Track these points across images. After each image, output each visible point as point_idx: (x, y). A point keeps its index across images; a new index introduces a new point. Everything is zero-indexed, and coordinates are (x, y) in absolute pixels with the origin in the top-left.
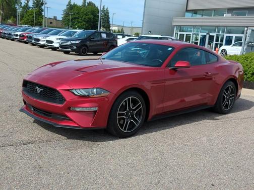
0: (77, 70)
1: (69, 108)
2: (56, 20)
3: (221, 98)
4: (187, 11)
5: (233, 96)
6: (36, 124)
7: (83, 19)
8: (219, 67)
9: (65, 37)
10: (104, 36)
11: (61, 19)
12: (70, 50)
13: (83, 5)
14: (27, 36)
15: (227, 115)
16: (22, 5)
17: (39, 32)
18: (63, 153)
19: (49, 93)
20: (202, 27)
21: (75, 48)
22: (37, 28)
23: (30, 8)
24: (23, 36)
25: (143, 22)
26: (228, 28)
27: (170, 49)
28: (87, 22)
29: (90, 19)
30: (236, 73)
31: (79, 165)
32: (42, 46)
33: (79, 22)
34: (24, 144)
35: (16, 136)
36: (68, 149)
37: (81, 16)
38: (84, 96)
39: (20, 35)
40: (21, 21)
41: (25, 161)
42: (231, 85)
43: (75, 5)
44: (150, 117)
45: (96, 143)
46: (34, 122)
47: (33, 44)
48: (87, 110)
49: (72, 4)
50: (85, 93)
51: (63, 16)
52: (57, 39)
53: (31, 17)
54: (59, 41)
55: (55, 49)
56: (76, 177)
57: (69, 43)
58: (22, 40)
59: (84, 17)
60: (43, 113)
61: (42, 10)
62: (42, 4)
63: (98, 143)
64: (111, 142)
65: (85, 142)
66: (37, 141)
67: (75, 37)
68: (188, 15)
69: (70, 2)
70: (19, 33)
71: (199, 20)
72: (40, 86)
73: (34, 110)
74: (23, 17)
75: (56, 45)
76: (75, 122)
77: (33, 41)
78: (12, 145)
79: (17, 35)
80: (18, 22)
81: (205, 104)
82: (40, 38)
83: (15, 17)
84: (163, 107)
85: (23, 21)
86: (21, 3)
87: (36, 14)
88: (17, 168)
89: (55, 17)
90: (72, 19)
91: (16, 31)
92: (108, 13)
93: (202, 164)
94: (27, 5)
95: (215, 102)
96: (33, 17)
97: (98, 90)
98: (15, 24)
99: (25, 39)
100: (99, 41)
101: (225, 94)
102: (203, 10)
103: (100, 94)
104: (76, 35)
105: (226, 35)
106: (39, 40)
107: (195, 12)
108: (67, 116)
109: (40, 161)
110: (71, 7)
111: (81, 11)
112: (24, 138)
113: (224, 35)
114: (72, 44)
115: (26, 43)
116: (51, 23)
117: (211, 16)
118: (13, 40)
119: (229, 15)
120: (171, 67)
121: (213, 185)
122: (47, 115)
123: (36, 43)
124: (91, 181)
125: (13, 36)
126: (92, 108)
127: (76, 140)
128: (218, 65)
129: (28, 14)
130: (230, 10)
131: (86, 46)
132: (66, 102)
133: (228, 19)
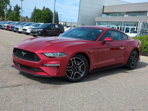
0: (47, 42)
1: (43, 64)
2: (27, 18)
3: (130, 61)
4: (103, 13)
5: (136, 59)
6: (21, 75)
7: (43, 18)
8: (129, 42)
9: (34, 27)
10: (57, 26)
11: (30, 18)
12: (37, 34)
13: (43, 10)
14: (11, 27)
15: (133, 70)
16: (8, 10)
17: (18, 24)
18: (40, 91)
19: (30, 55)
20: (112, 23)
21: (40, 33)
22: (17, 22)
23: (12, 11)
24: (9, 27)
25: (78, 20)
26: (127, 23)
27: (101, 31)
28: (46, 19)
29: (47, 17)
30: (138, 45)
31: (51, 99)
32: (20, 32)
33: (41, 19)
34: (15, 86)
35: (10, 82)
36: (42, 89)
37: (42, 16)
38: (51, 57)
39: (7, 26)
40: (7, 18)
41: (17, 96)
42: (135, 52)
43: (38, 10)
44: (90, 71)
45: (59, 86)
46: (20, 74)
47: (15, 31)
48: (54, 65)
49: (37, 9)
50: (52, 55)
51: (31, 16)
52: (29, 28)
53: (13, 16)
54: (30, 29)
55: (28, 34)
56: (50, 106)
57: (36, 30)
58: (8, 29)
59: (44, 17)
60: (26, 68)
61: (19, 12)
62: (19, 9)
63: (61, 86)
64: (68, 85)
65: (52, 85)
66: (23, 84)
67: (40, 27)
68: (104, 16)
69: (35, 8)
70: (6, 25)
71: (110, 18)
72: (25, 51)
73: (20, 66)
74: (8, 16)
75: (28, 31)
76: (46, 73)
77: (15, 29)
78: (8, 87)
79: (5, 26)
80: (5, 19)
81: (121, 64)
82: (19, 28)
83: (4, 16)
84: (97, 65)
85: (8, 19)
86: (7, 8)
87: (16, 15)
88: (13, 100)
89: (26, 16)
90: (37, 18)
91: (4, 24)
92: (57, 14)
93: (124, 98)
94: (10, 9)
95: (126, 63)
96: (14, 16)
97: (60, 53)
98: (3, 20)
99: (10, 28)
100: (54, 29)
101: (132, 58)
102: (112, 13)
103: (62, 56)
104: (40, 26)
105: (126, 27)
106: (18, 29)
107: (108, 14)
108: (41, 69)
109: (26, 96)
110: (36, 11)
111: (42, 13)
112: (15, 83)
113: (124, 27)
114: (38, 31)
115: (10, 30)
116: (24, 20)
117: (117, 16)
118: (2, 29)
119: (127, 16)
120: (102, 41)
121: (133, 110)
122: (29, 69)
123: (16, 31)
124: (59, 108)
125: (2, 26)
126: (56, 64)
127: (46, 84)
128: (128, 41)
129: (11, 14)
130: (128, 13)
131: (46, 32)
132: (41, 61)
133: (127, 18)
